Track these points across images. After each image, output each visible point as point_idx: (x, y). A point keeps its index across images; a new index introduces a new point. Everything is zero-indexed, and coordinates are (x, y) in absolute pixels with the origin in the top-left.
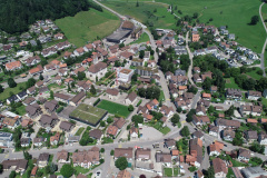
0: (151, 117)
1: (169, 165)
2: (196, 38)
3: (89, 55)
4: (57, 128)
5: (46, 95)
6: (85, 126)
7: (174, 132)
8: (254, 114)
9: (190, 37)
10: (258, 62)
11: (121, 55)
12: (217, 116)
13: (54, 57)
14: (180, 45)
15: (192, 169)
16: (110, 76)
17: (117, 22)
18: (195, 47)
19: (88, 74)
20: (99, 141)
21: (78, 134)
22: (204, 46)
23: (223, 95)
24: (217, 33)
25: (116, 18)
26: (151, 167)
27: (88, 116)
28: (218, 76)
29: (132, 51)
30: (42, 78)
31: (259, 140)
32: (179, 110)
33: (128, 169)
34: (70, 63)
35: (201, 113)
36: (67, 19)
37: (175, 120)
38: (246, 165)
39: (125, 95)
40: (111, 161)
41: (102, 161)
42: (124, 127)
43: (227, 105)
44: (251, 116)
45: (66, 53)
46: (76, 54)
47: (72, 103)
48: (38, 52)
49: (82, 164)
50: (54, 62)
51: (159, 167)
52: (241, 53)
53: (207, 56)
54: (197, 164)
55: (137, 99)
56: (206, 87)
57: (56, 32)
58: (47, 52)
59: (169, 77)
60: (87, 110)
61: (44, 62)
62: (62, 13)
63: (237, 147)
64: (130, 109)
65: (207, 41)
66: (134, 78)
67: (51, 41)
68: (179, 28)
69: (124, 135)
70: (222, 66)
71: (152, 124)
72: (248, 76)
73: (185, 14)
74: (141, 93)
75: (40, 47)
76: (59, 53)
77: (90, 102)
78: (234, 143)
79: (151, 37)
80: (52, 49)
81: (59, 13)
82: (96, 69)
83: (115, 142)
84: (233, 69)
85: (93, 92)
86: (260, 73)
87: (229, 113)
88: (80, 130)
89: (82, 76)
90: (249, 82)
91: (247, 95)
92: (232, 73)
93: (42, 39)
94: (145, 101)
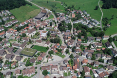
0: (57, 51)
1: (66, 71)
2: (74, 16)
3: (27, 25)
4: (14, 60)
5: (8, 45)
6: (28, 57)
7: (67, 57)
8: (99, 47)
9: (71, 15)
10: (99, 25)
11: (42, 25)
12: (84, 49)
13: (10, 27)
14: (67, 19)
15: (76, 72)
16: (37, 34)
17: (39, 10)
18: (73, 20)
19: (27, 34)
20: (34, 64)
21: (24, 61)
22: (77, 19)
23: (86, 39)
24: (82, 13)
25: (38, 8)
26: (58, 73)
27: (28, 53)
28: (84, 32)
29: (47, 23)
30: (5, 37)
31: (102, 57)
32: (68, 47)
33: (48, 75)
34: (19, 29)
35: (77, 48)
36: (16, 9)
37: (67, 52)
38: (97, 68)
39: (45, 42)
40: (40, 72)
41: (36, 73)
42: (45, 56)
43: (88, 43)
44: (98, 48)
45: (16, 25)
46: (21, 25)
47: (21, 48)
48: (3, 25)
49: (27, 75)
50: (11, 29)
51: (61, 72)
52: (93, 22)
53: (78, 24)
54: (77, 70)
55: (50, 44)
56: (79, 37)
57: (11, 16)
58: (7, 25)
59: (63, 33)
60: (28, 50)
61: (6, 30)
62: (13, 7)
63: (93, 61)
64: (48, 48)
65: (78, 17)
66: (48, 35)
67: (9, 20)
68: (66, 12)
69: (45, 60)
70: (85, 27)
71: (57, 54)
72: (96, 31)
73: (68, 6)
74: (52, 41)
75: (3, 23)
76: (13, 25)
77: (29, 46)
78: (92, 59)
79: (54, 16)
80: (9, 24)
81: (11, 7)
82: (31, 32)
83: (42, 63)
84: (90, 28)
85: (30, 42)
86: (100, 29)
87: (89, 47)
88: (25, 60)
89: (24, 35)
90: (96, 33)
91: (96, 39)
92: (89, 30)
93: (4, 19)
94: (54, 44)
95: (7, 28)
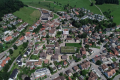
0: (91, 44)
4: (60, 59)
7: (102, 47)
10: (105, 18)
13: (24, 31)
17: (38, 11)
20: (82, 59)
26: (108, 60)
29: (58, 22)
46: (34, 27)
47: (57, 48)
50: (28, 33)
52: (97, 16)
54: (119, 55)
61: (23, 34)
66: (70, 32)
69: (88, 53)
73: (63, 5)
75: (14, 27)
76: (26, 28)
79: (58, 15)
80: (22, 27)
83: (87, 57)
88: (70, 57)
91: (111, 30)
95: (22, 32)
